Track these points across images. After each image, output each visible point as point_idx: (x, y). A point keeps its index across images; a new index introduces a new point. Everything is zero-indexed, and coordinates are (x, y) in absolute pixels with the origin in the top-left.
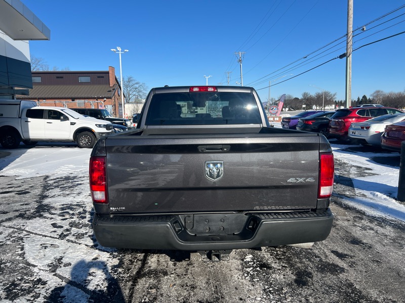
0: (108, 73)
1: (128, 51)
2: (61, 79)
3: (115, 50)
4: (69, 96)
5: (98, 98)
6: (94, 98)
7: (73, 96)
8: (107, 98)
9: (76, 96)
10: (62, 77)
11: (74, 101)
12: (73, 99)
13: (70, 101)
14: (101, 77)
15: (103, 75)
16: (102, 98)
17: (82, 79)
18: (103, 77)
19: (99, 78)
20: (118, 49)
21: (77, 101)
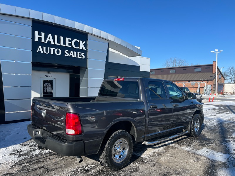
0: (212, 65)
1: (222, 51)
2: (185, 70)
3: (213, 52)
4: (187, 80)
5: (203, 81)
6: (201, 81)
7: (189, 80)
8: (209, 80)
9: (191, 79)
10: (186, 69)
11: (190, 82)
12: (189, 81)
13: (187, 82)
14: (208, 68)
15: (209, 67)
16: (206, 80)
17: (196, 70)
18: (209, 68)
19: (206, 69)
20: (216, 51)
21: (191, 82)
